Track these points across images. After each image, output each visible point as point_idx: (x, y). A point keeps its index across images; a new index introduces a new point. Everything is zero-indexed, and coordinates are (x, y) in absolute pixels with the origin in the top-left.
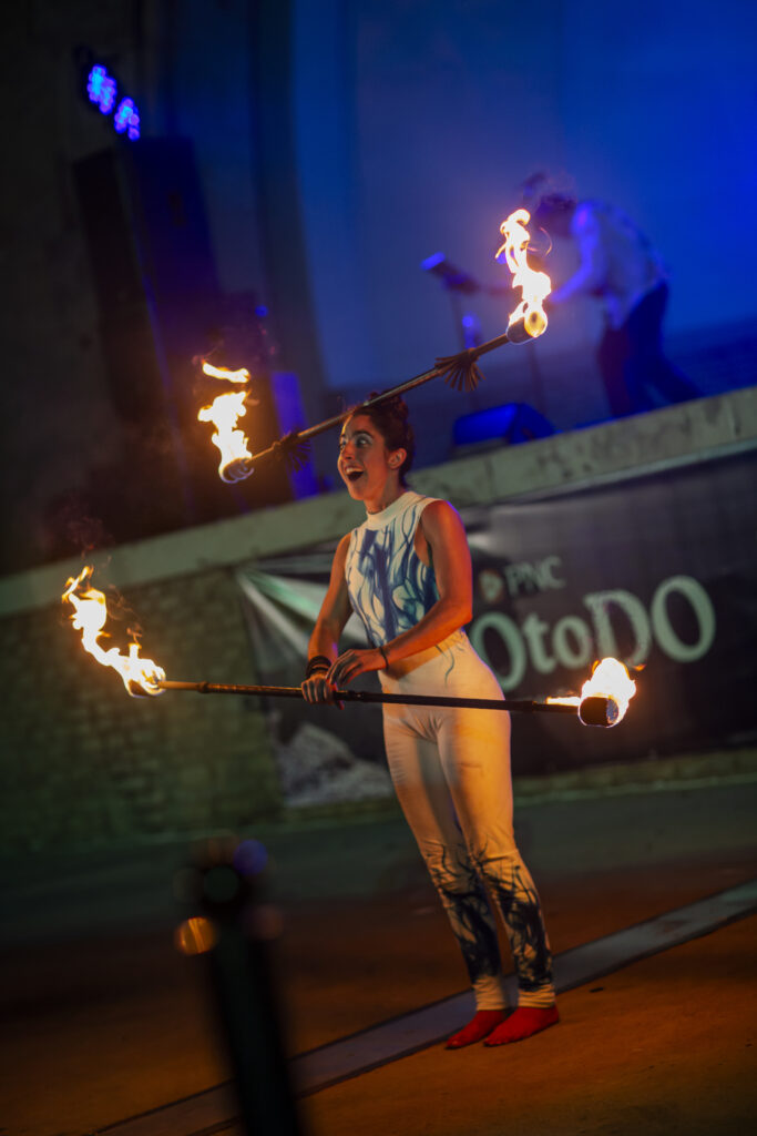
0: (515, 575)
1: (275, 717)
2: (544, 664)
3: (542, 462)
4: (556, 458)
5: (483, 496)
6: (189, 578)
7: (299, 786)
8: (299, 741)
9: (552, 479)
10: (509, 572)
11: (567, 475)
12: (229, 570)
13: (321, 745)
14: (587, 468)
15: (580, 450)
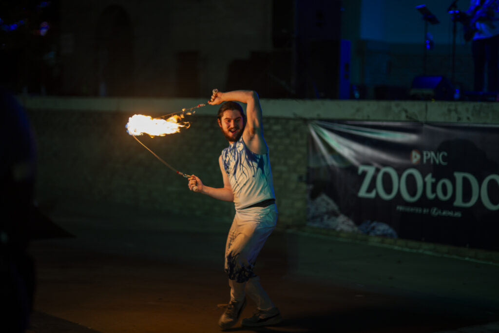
0: (427, 155)
1: (311, 187)
2: (430, 196)
3: (450, 111)
4: (456, 111)
5: (421, 119)
6: (288, 120)
7: (314, 218)
8: (319, 200)
9: (453, 119)
10: (425, 153)
11: (459, 119)
12: (306, 121)
13: (328, 204)
14: (468, 118)
15: (467, 110)
